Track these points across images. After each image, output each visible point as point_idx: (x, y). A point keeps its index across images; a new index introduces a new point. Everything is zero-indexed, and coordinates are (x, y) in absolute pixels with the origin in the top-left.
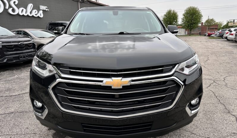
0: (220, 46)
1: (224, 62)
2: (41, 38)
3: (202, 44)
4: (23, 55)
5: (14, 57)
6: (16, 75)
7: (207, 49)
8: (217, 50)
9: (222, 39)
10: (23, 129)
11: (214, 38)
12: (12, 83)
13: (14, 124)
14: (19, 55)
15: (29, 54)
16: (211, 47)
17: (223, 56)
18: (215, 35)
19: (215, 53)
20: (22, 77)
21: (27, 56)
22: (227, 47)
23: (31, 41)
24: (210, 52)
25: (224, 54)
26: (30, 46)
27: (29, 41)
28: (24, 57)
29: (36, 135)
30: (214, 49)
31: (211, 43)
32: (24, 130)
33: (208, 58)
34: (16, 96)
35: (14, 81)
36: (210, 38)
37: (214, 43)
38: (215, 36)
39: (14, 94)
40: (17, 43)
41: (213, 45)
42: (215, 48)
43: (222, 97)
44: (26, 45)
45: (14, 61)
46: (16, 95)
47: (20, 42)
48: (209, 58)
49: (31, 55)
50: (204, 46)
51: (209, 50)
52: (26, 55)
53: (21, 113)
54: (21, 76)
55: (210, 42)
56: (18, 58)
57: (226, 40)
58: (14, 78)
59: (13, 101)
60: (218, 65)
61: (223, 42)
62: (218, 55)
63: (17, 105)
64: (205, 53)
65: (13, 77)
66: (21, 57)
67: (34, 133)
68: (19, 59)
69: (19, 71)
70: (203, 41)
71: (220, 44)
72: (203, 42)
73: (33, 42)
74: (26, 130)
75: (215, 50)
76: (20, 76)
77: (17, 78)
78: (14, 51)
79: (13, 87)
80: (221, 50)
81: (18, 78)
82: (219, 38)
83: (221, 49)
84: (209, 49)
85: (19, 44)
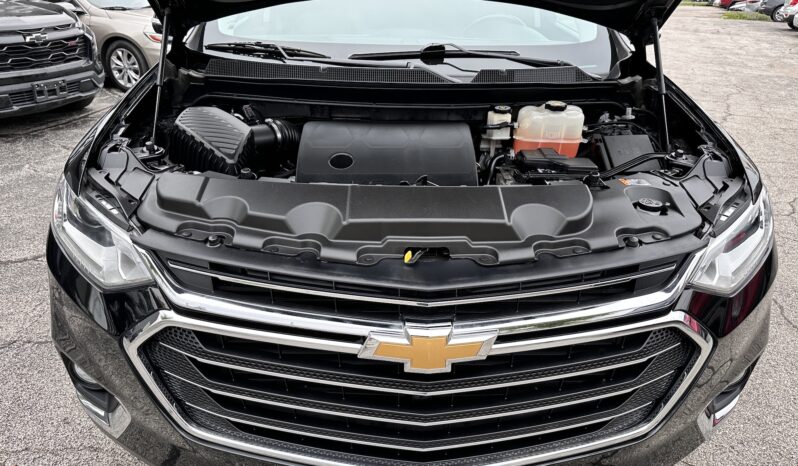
0: (766, 56)
1: (785, 130)
2: (112, 9)
3: (702, 41)
4: (46, 85)
5: (12, 94)
6: (27, 166)
7: (721, 64)
8: (759, 73)
9: (772, 24)
10: (49, 427)
11: (744, 18)
12: (9, 199)
13: (16, 400)
14: (33, 86)
15: (69, 78)
16: (734, 58)
17: (781, 101)
18: (748, 6)
19: (750, 87)
20: (50, 175)
21: (62, 89)
22: (792, 61)
23: (74, 26)
24: (733, 80)
25: (783, 93)
26: (73, 49)
27: (66, 26)
28: (52, 92)
29: (100, 455)
30: (746, 66)
31: (736, 38)
32: (53, 429)
33: (728, 106)
34: (26, 264)
35: (17, 190)
36: (730, 17)
37: (743, 41)
38: (747, 10)
39: (19, 255)
40: (19, 39)
41: (741, 48)
42: (750, 64)
43: (788, 295)
44: (57, 44)
45: (15, 108)
46: (25, 260)
47: (29, 32)
48: (732, 111)
49: (78, 82)
50: (710, 54)
51: (728, 69)
52: (57, 83)
53: (43, 347)
54: (45, 167)
55: (729, 34)
56: (30, 94)
57: (786, 26)
58: (17, 180)
59: (14, 289)
60: (767, 141)
61: (774, 37)
62: (763, 97)
63: (28, 309)
64: (714, 84)
65: (13, 175)
66: (41, 93)
67: (92, 449)
68: (32, 99)
69: (37, 143)
70: (702, 28)
71: (767, 46)
72: (706, 32)
73: (81, 32)
74: (61, 429)
75: (749, 71)
76: (39, 168)
77: (30, 177)
78: (12, 68)
79: (12, 221)
80: (772, 73)
81: (32, 177)
82: (760, 19)
83: (771, 66)
84: (729, 64)
85: (28, 39)
